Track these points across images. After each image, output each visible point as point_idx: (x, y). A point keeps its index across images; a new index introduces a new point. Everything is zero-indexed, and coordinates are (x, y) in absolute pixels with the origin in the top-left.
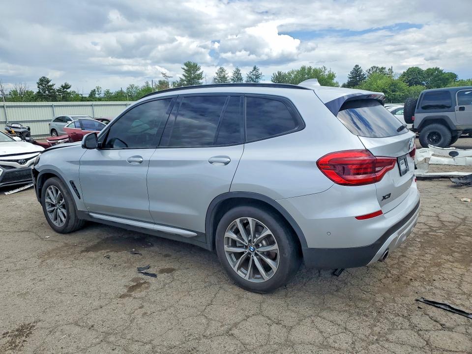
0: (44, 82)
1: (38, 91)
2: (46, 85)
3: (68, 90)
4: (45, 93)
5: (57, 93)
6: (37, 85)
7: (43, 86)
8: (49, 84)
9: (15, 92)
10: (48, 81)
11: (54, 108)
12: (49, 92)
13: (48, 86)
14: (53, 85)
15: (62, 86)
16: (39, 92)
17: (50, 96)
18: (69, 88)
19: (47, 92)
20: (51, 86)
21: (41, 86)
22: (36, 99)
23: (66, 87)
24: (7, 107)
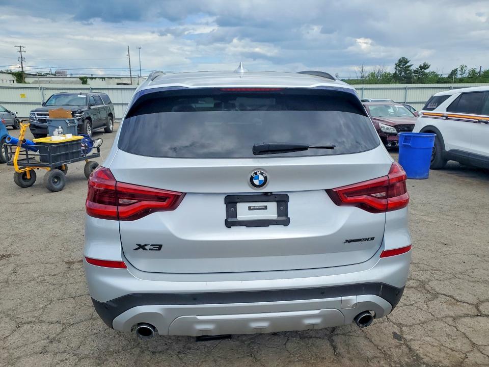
0: (403, 63)
1: (394, 72)
2: (403, 65)
3: (427, 71)
4: (400, 74)
5: (413, 74)
6: (395, 66)
7: (401, 68)
8: (408, 64)
9: (373, 75)
10: (407, 62)
11: (408, 90)
12: (405, 73)
13: (406, 67)
14: (411, 66)
15: (420, 67)
16: (395, 74)
17: (405, 78)
18: (428, 68)
19: (403, 73)
20: (409, 67)
21: (398, 68)
22: (390, 81)
23: (425, 67)
24: (365, 89)
